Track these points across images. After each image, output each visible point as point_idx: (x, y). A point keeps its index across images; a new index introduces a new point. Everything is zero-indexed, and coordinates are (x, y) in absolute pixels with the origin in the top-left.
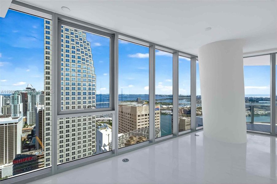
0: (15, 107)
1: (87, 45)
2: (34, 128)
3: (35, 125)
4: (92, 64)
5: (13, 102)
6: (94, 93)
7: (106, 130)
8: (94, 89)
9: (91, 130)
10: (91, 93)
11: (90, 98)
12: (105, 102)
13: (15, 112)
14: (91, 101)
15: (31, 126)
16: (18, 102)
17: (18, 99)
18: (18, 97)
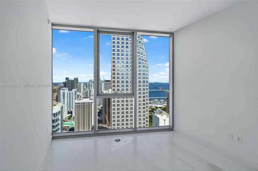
0: (90, 91)
1: (141, 39)
2: (102, 107)
3: (102, 106)
4: (145, 56)
5: (89, 88)
6: (147, 81)
7: (161, 115)
8: (147, 78)
9: (145, 114)
10: (145, 81)
11: (144, 86)
12: (152, 90)
13: (90, 95)
14: (145, 89)
15: (99, 106)
16: (91, 87)
17: (91, 86)
18: (91, 84)
